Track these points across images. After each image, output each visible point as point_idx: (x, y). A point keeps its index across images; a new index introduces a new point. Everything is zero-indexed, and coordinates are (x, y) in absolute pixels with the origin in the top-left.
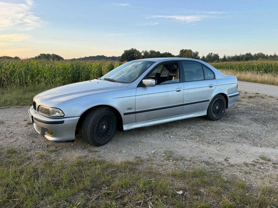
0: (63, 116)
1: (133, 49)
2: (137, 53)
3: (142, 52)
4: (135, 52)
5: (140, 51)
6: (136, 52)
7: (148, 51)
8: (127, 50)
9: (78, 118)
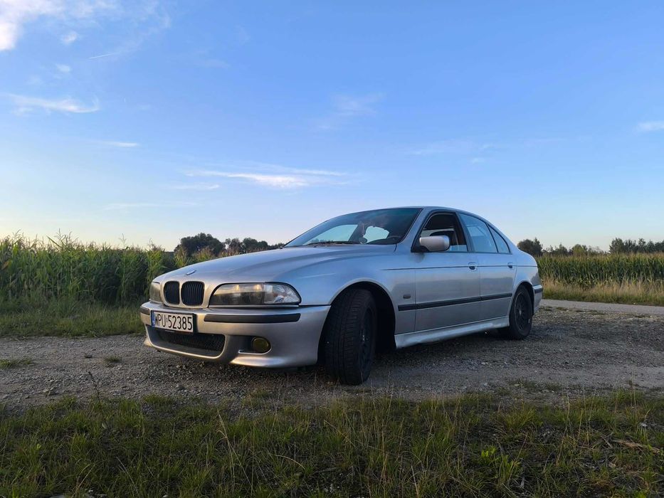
0: (297, 303)
1: (203, 235)
2: (215, 245)
3: (226, 243)
4: (210, 241)
5: (220, 241)
6: (211, 243)
7: (241, 240)
8: (189, 238)
9: (327, 308)
